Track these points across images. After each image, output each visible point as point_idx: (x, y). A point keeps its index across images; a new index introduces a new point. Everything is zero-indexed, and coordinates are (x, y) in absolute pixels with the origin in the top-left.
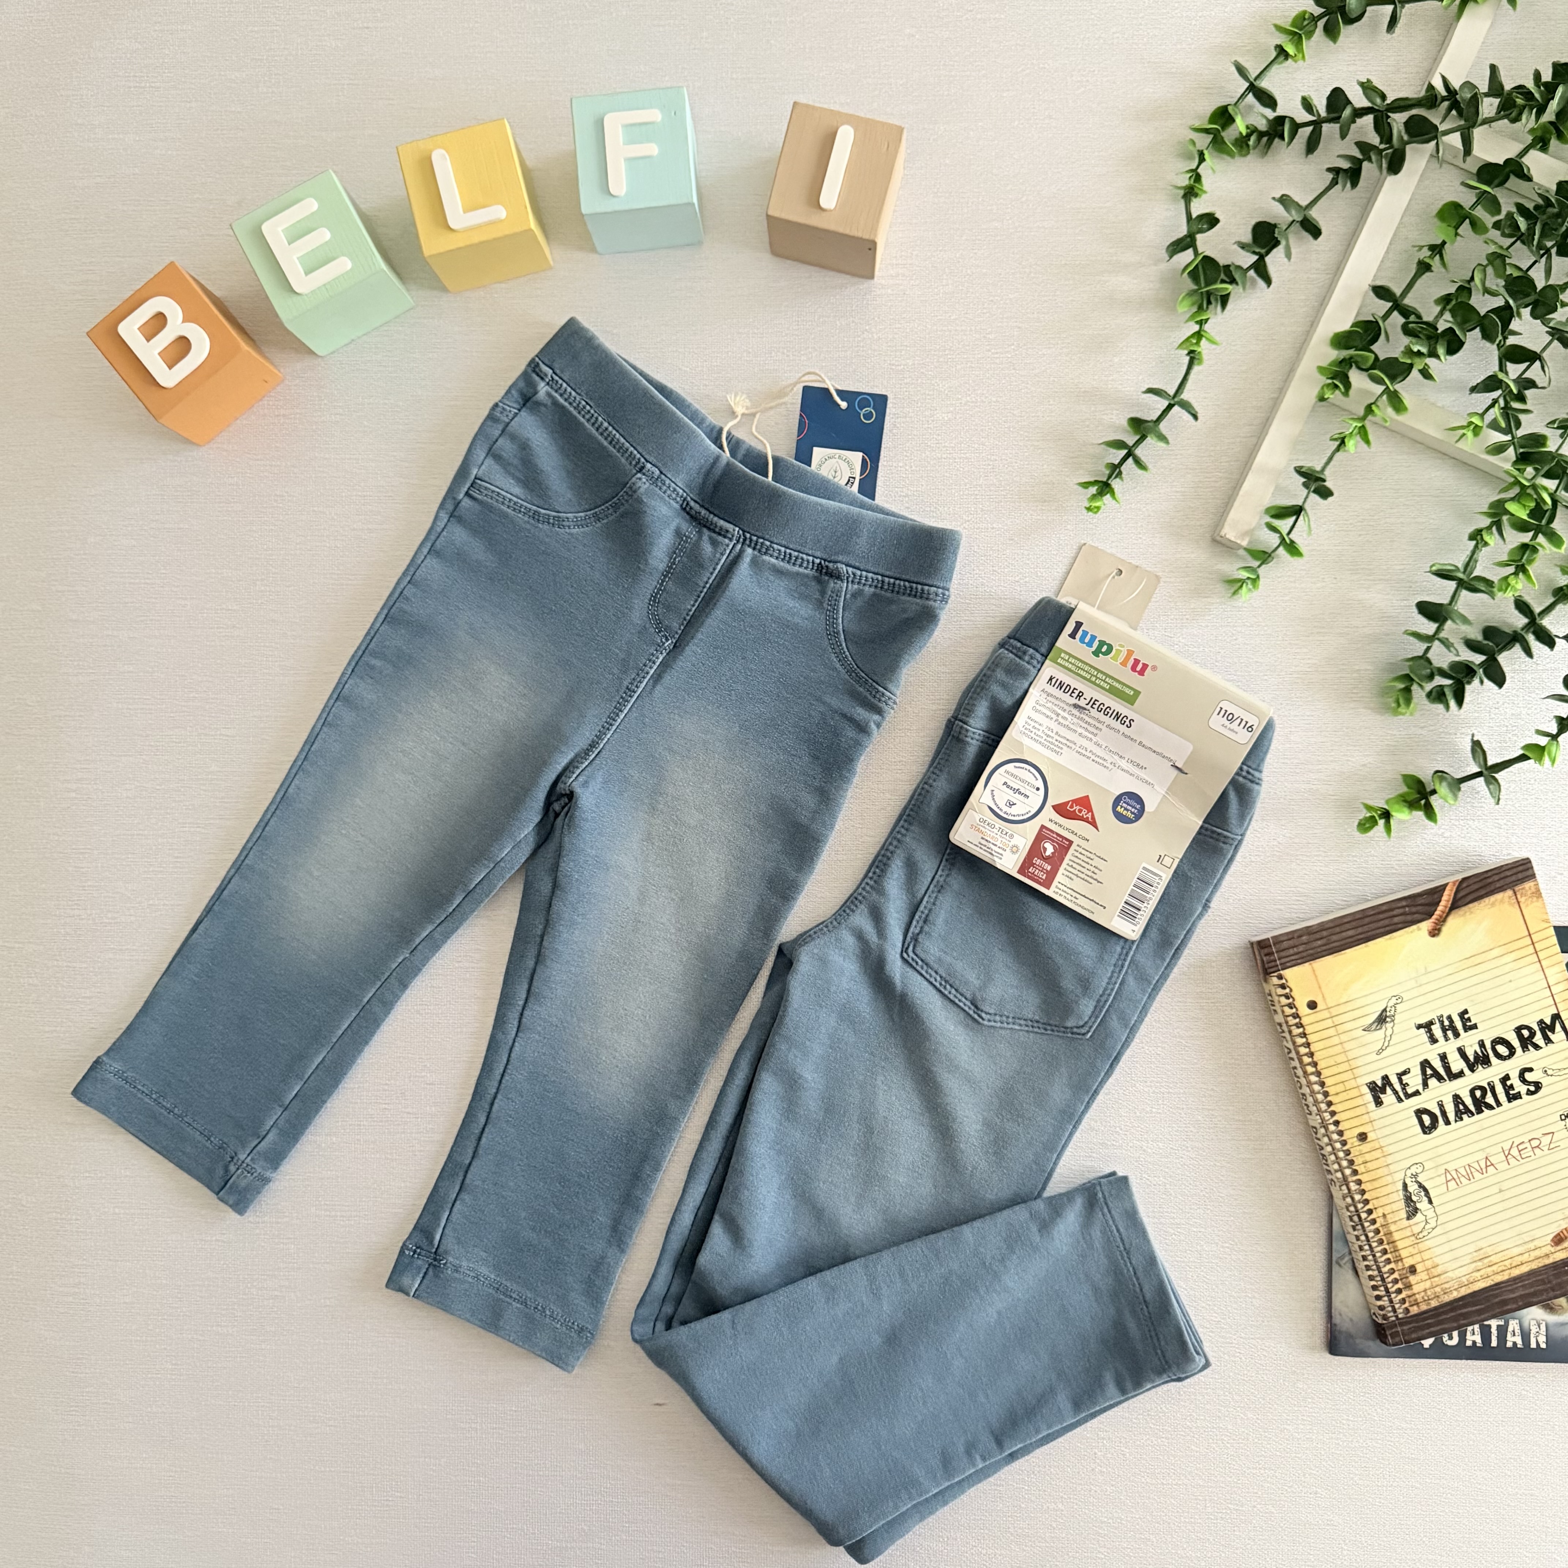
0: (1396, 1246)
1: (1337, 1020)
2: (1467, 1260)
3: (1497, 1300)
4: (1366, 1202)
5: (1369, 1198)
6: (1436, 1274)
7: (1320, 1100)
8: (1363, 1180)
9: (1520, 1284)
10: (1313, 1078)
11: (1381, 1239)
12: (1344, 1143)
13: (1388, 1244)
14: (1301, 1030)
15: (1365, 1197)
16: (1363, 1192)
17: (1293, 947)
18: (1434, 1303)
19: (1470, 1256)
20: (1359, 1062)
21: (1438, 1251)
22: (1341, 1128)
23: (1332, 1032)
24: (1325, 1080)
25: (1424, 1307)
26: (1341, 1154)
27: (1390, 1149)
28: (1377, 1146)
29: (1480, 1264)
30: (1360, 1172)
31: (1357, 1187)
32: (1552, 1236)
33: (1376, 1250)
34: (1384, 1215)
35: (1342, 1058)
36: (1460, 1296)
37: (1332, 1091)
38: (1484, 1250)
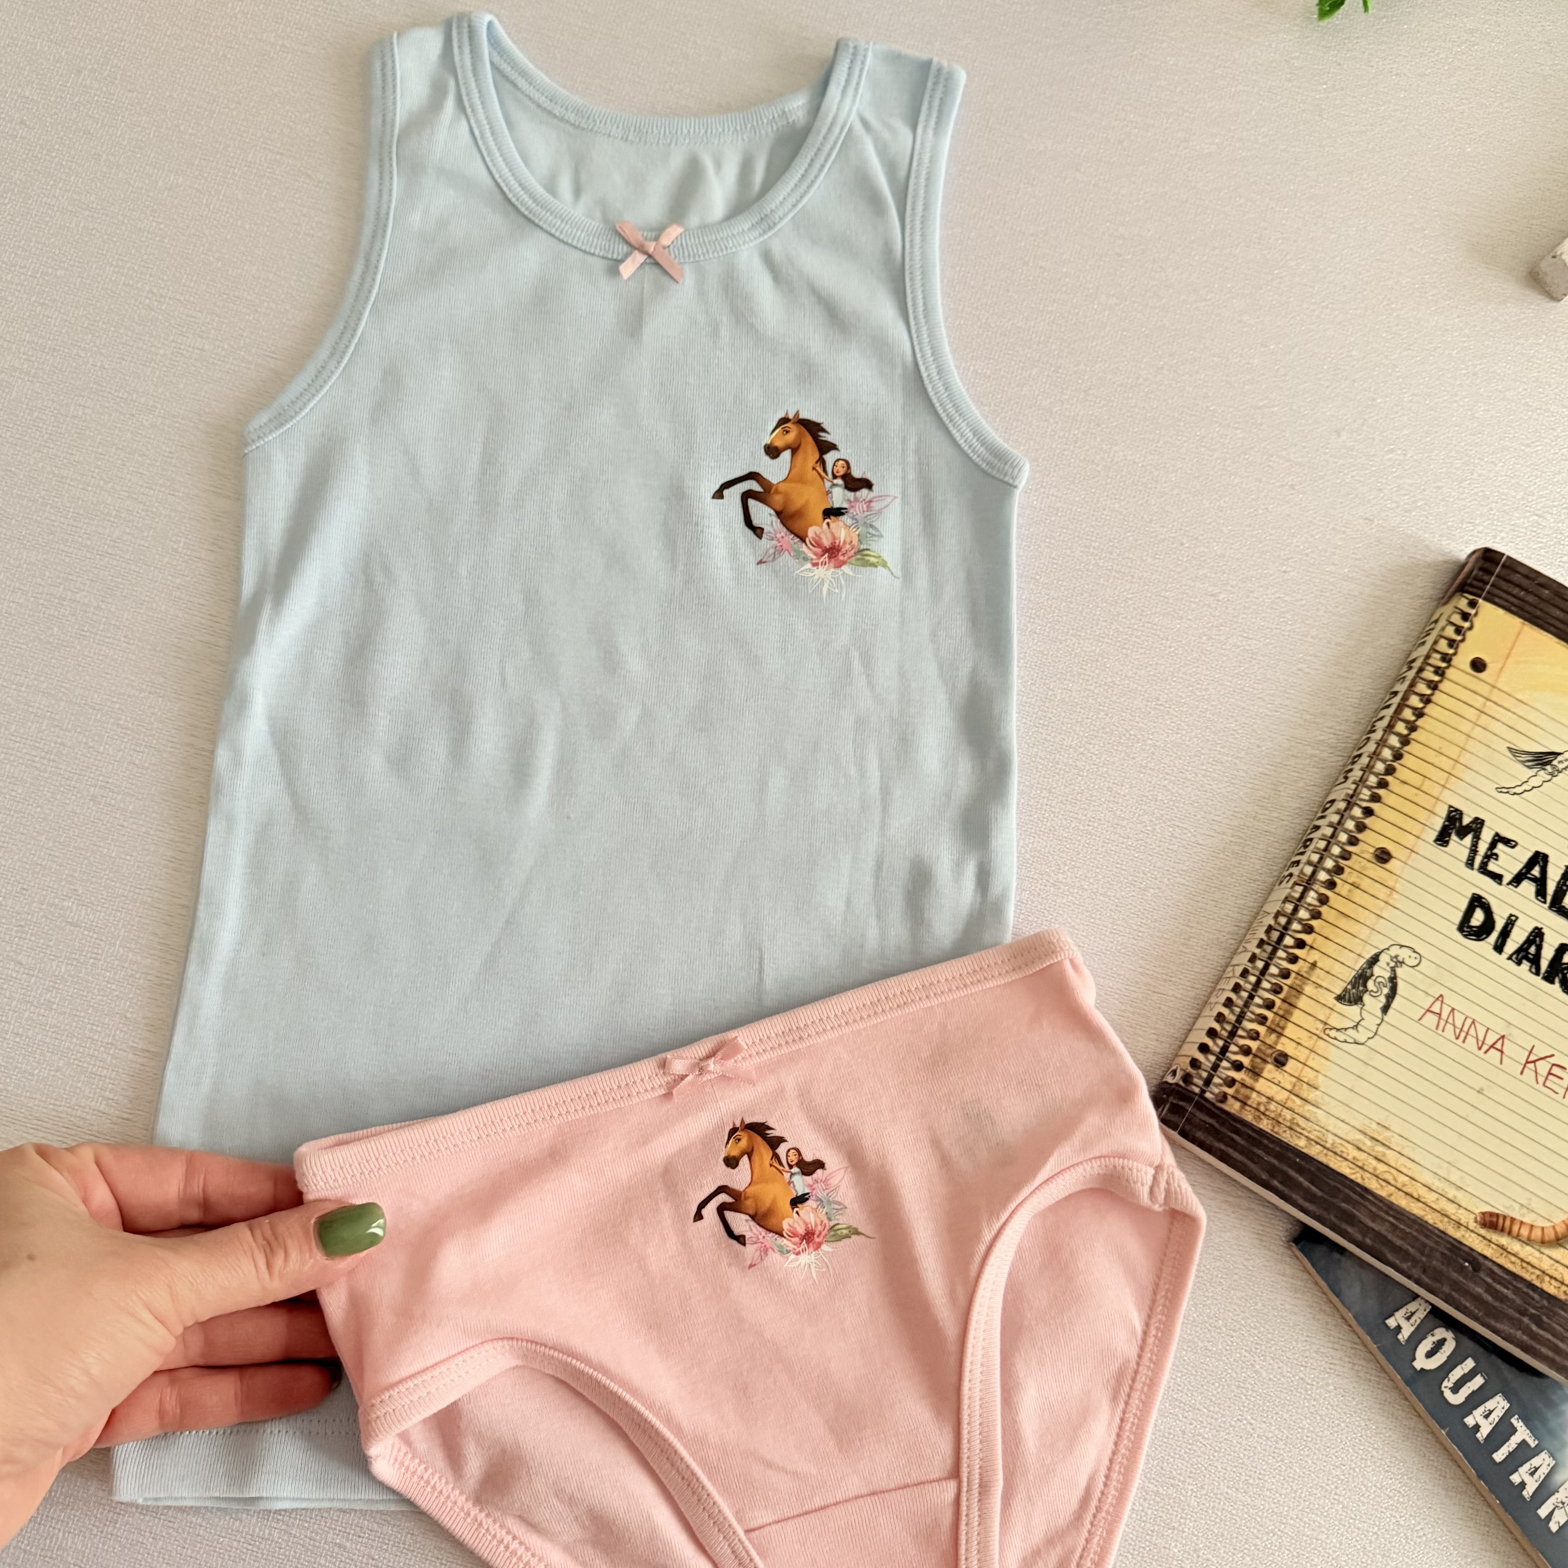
0: (1291, 1014)
1: (1491, 708)
2: (1358, 1121)
3: (1343, 1205)
4: (1309, 930)
5: (1317, 929)
6: (1304, 1096)
7: (1375, 770)
8: (1331, 903)
9: (1391, 1219)
10: (1394, 741)
11: (1281, 988)
12: (1353, 841)
13: (1284, 1001)
14: (1437, 678)
15: (1314, 923)
16: (1316, 915)
17: (1523, 588)
18: (1265, 1125)
19: (1367, 1122)
20: (1468, 776)
21: (1334, 1072)
22: (1368, 821)
23: (1471, 713)
24: (1406, 756)
25: (1248, 1116)
26: (1336, 850)
27: (1400, 901)
28: (1390, 883)
29: (1369, 1142)
30: (1337, 890)
31: (1316, 903)
32: (1488, 1209)
33: (1261, 992)
34: (1314, 965)
35: (1453, 752)
36: (1305, 1151)
37: (1402, 772)
38: (1388, 1134)
